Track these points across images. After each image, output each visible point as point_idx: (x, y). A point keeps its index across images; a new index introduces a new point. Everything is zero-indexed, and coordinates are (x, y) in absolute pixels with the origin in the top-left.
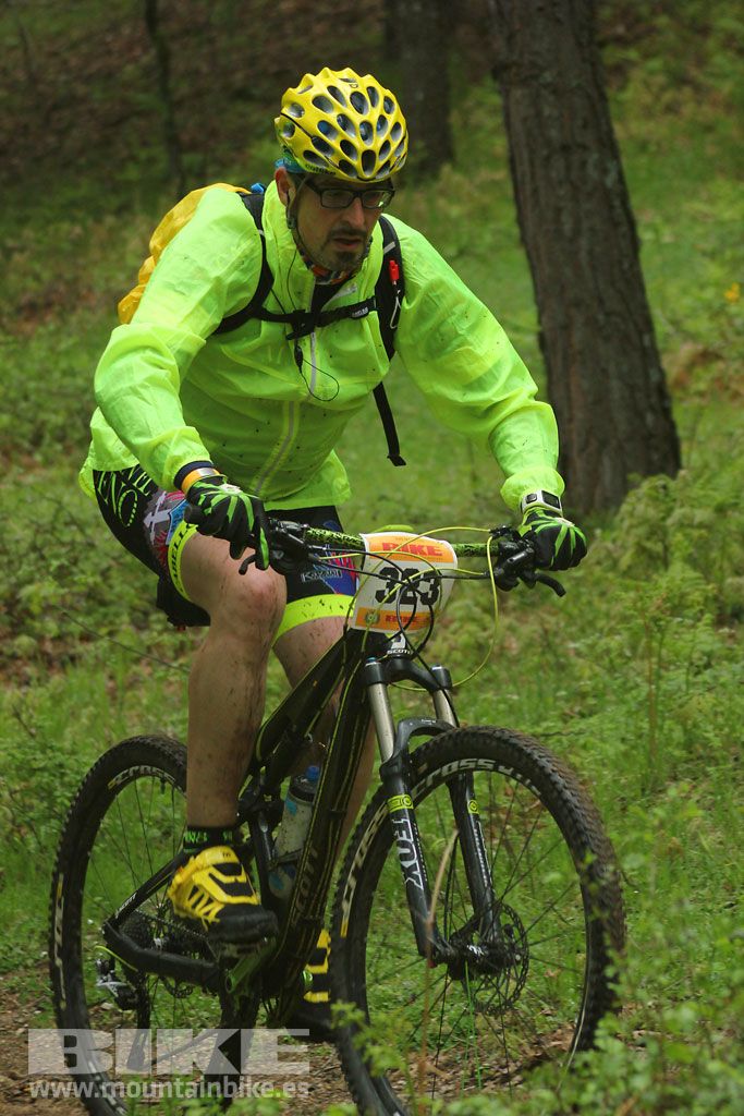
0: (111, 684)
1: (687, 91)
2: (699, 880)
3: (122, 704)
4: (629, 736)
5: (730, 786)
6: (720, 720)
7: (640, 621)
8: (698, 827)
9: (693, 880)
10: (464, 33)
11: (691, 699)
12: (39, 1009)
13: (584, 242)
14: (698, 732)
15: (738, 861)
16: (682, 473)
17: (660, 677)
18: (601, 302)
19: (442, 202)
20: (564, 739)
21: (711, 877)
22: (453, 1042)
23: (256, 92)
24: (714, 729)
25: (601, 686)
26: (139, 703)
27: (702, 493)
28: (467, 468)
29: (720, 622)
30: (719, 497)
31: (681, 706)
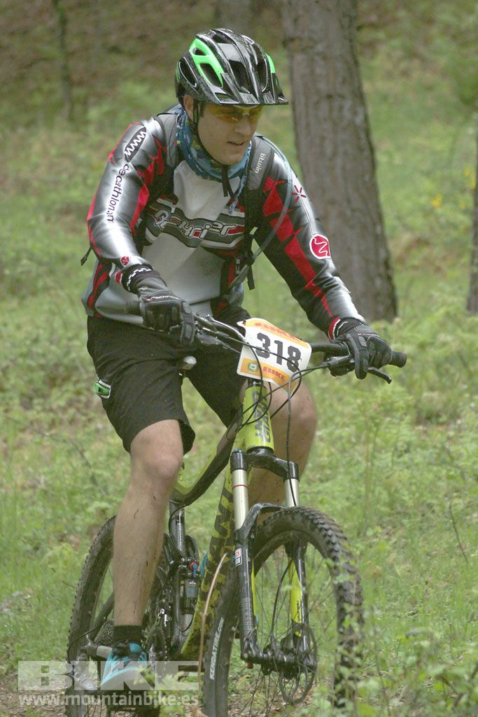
0: (5, 445)
1: (416, 63)
2: (393, 596)
3: (11, 459)
4: (352, 496)
5: (418, 533)
6: (414, 488)
7: (362, 418)
8: (394, 560)
9: (389, 595)
10: (267, 15)
11: (395, 472)
13: (339, 161)
14: (397, 495)
15: (420, 583)
16: (397, 320)
17: (374, 457)
18: (349, 201)
20: (308, 497)
21: (401, 594)
23: (125, 49)
24: (409, 494)
25: (334, 461)
26: (23, 459)
27: (409, 334)
29: (418, 422)
30: (421, 337)
31: (388, 478)
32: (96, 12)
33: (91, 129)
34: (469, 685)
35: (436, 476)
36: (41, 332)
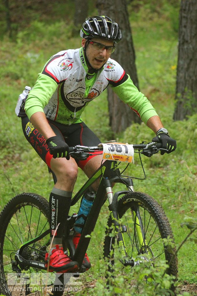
13: (120, 56)
23: (34, 7)
29: (151, 166)
34: (161, 280)
35: (157, 189)
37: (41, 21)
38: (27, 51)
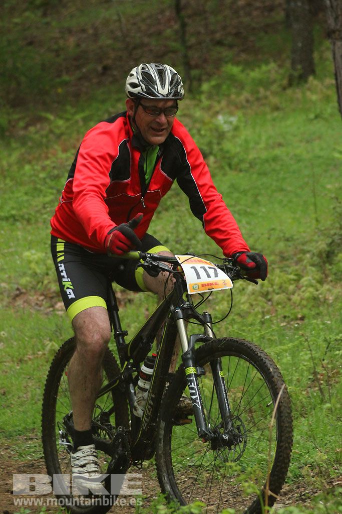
0: (147, 313)
12: (106, 461)
19: (308, 93)
22: (293, 480)
23: (226, 42)
28: (314, 216)
32: (206, 19)
33: (203, 97)
36: (170, 235)
37: (237, 63)
38: (217, 113)
